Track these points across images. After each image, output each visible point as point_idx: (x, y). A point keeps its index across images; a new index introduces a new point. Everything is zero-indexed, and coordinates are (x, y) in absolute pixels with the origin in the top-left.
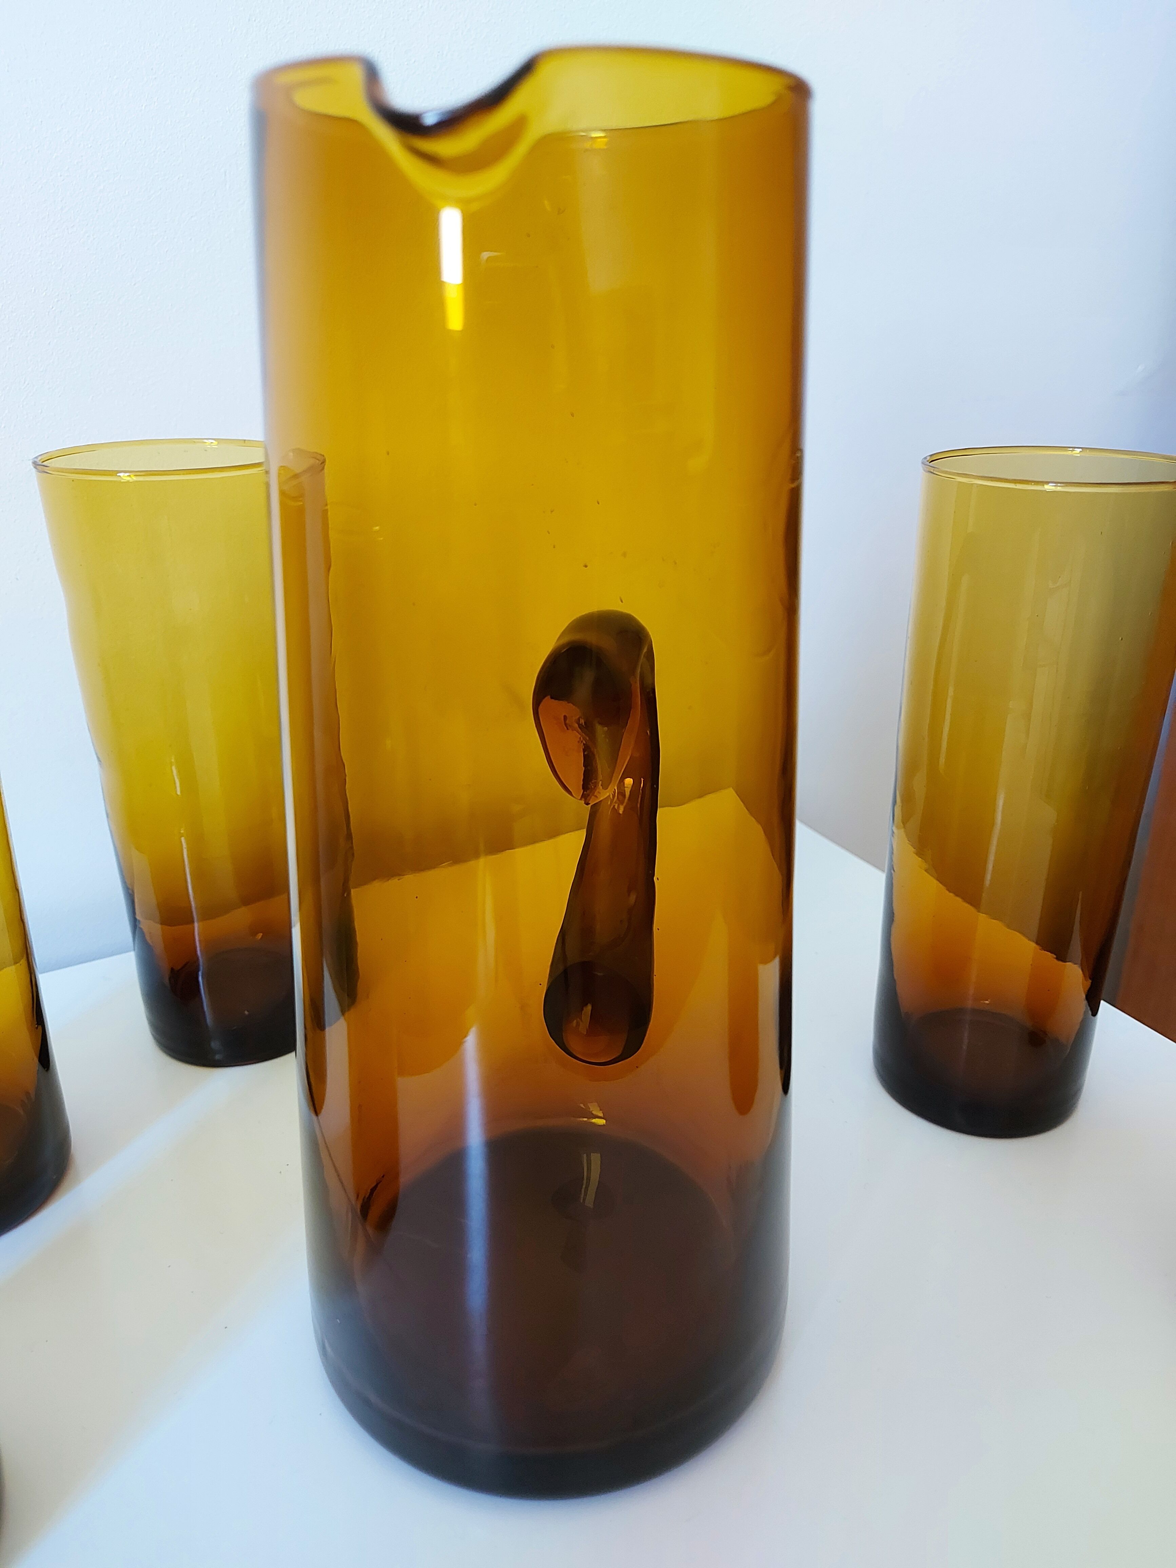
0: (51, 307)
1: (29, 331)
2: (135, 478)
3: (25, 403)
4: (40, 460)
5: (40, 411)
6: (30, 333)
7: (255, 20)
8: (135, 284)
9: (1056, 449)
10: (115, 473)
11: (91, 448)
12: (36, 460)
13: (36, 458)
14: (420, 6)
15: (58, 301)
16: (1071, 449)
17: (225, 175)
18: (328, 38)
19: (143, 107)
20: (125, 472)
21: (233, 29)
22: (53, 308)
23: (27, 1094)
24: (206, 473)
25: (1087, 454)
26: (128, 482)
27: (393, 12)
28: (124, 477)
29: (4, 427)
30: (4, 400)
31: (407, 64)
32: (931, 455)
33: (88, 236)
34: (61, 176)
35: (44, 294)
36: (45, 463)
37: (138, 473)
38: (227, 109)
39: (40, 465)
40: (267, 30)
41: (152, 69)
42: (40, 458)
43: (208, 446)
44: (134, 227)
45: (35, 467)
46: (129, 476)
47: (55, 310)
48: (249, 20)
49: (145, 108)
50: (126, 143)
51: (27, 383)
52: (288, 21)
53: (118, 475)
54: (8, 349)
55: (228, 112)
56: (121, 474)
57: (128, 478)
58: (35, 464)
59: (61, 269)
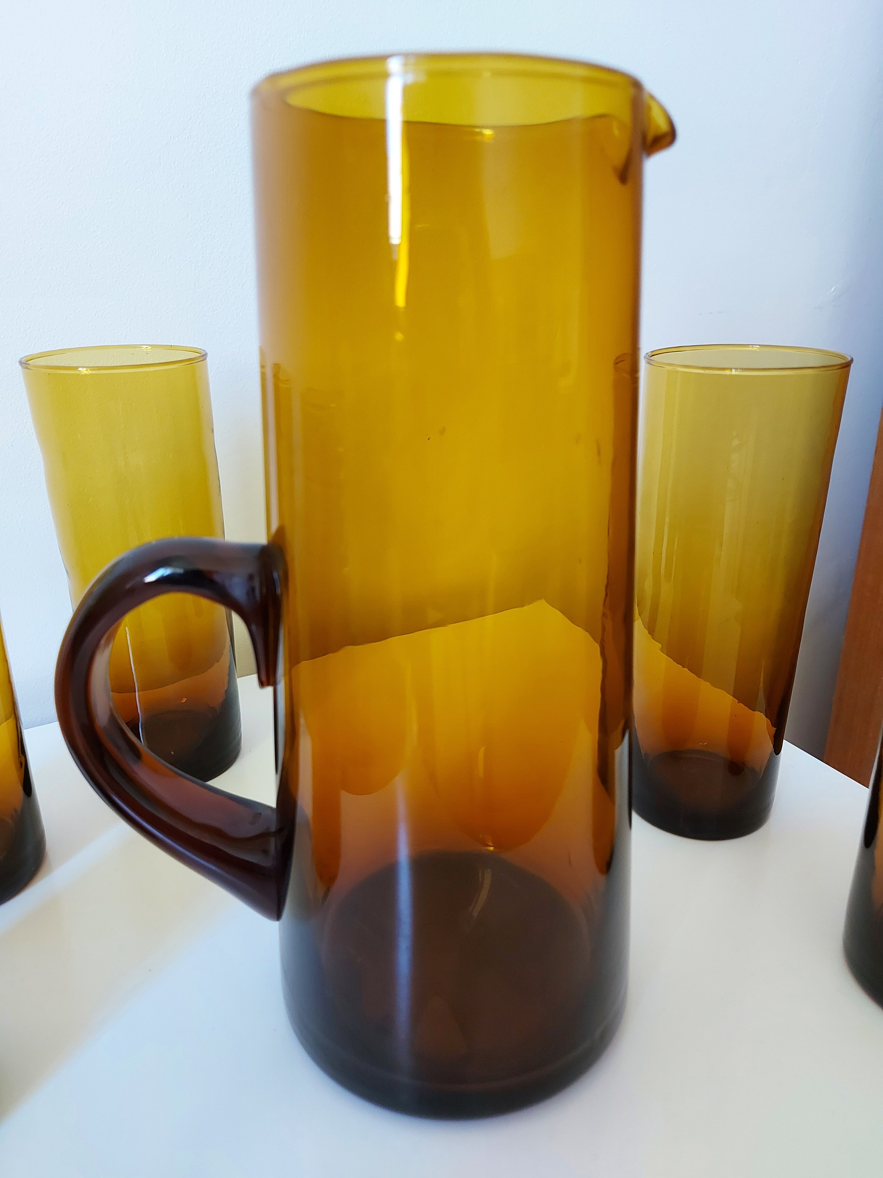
0: (36, 253)
2: (90, 372)
3: (18, 321)
4: (24, 361)
5: (29, 326)
6: (21, 271)
8: (96, 237)
9: (742, 346)
10: (76, 368)
11: (62, 351)
12: (21, 360)
13: (22, 358)
15: (41, 248)
16: (751, 346)
17: (160, 159)
19: (101, 112)
20: (83, 367)
21: (165, 56)
22: (37, 253)
23: (15, 810)
24: (142, 367)
25: (763, 349)
26: (86, 374)
28: (84, 371)
29: (3, 338)
30: (3, 319)
32: (652, 352)
33: (62, 203)
34: (43, 160)
35: (31, 243)
36: (28, 362)
37: (92, 368)
38: (161, 112)
39: (25, 364)
41: (107, 85)
42: (24, 359)
43: (144, 350)
44: (95, 196)
45: (21, 365)
46: (87, 370)
47: (39, 255)
49: (102, 111)
50: (88, 137)
51: (19, 306)
53: (78, 369)
54: (6, 283)
55: (162, 114)
56: (80, 369)
57: (86, 372)
58: (21, 363)
59: (43, 226)
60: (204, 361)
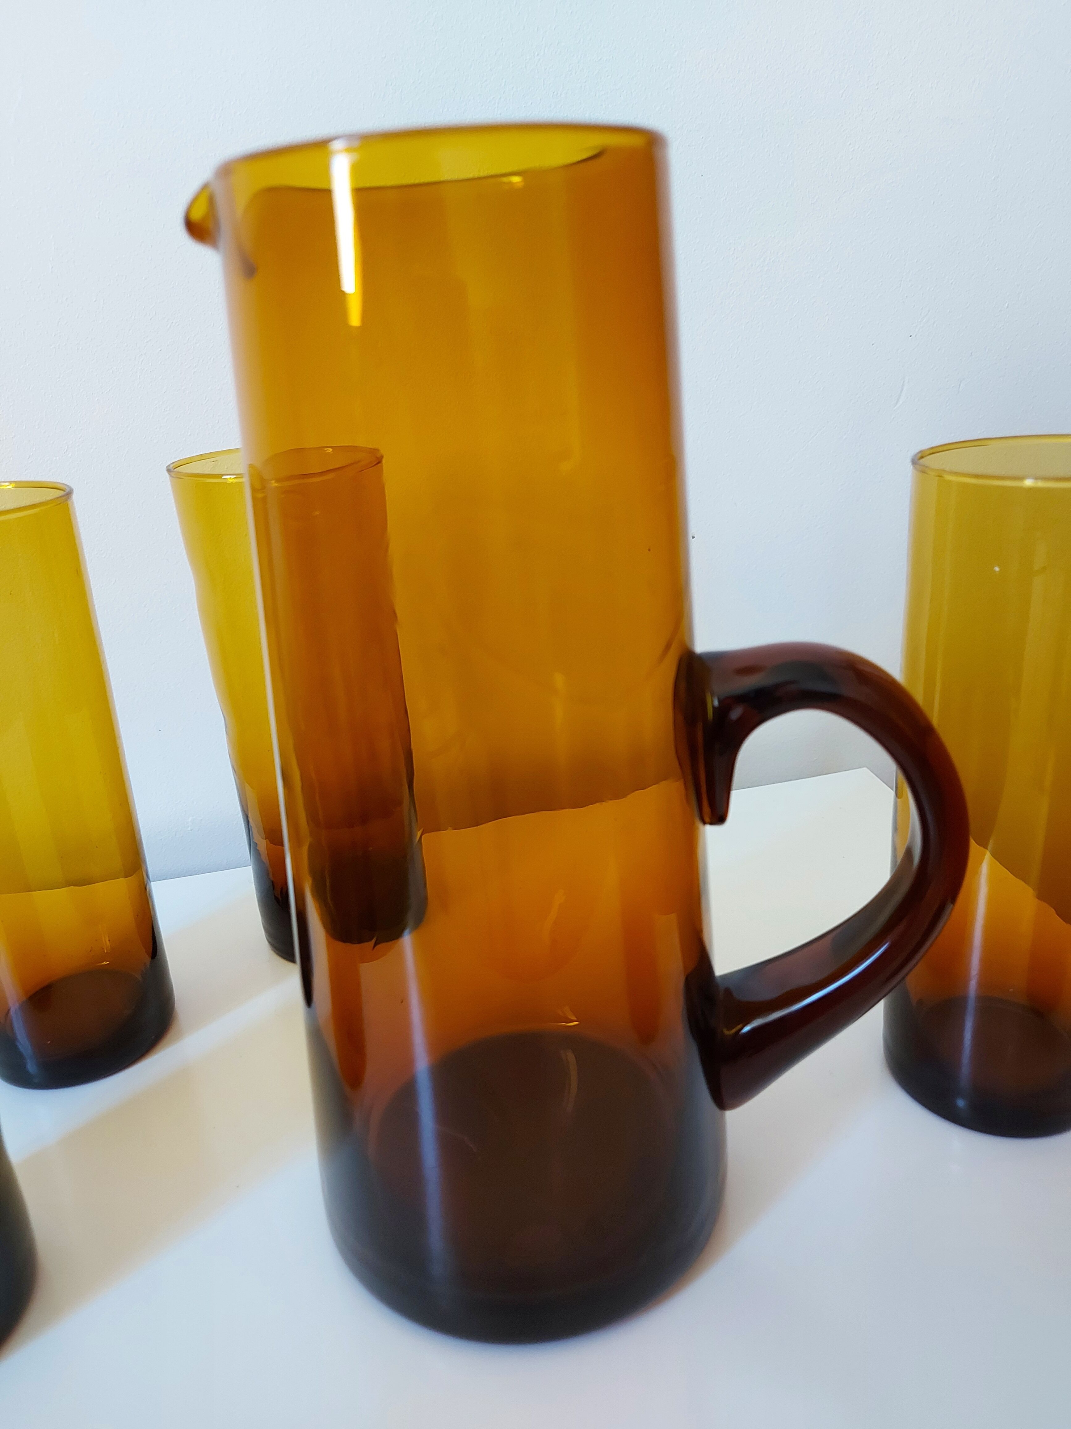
1: (209, 358)
4: (172, 468)
7: (391, 85)
10: (220, 476)
11: (202, 457)
14: (537, 53)
18: (454, 92)
21: (373, 94)
27: (512, 63)
31: (525, 107)
36: (176, 470)
40: (401, 91)
42: (172, 466)
45: (169, 473)
48: (386, 85)
52: (419, 81)
53: (223, 477)
58: (169, 470)
60: (380, 464)
